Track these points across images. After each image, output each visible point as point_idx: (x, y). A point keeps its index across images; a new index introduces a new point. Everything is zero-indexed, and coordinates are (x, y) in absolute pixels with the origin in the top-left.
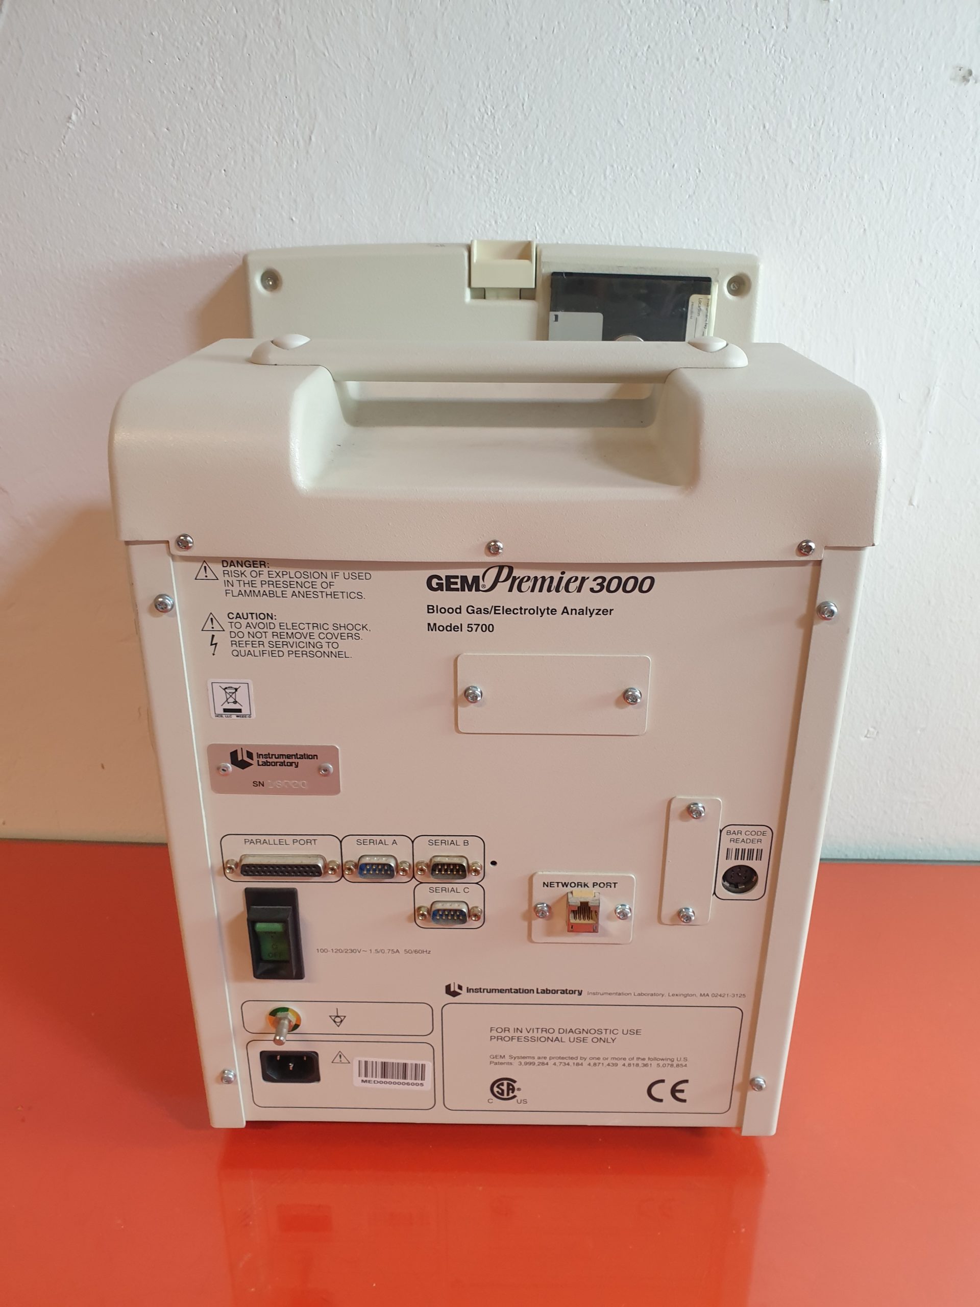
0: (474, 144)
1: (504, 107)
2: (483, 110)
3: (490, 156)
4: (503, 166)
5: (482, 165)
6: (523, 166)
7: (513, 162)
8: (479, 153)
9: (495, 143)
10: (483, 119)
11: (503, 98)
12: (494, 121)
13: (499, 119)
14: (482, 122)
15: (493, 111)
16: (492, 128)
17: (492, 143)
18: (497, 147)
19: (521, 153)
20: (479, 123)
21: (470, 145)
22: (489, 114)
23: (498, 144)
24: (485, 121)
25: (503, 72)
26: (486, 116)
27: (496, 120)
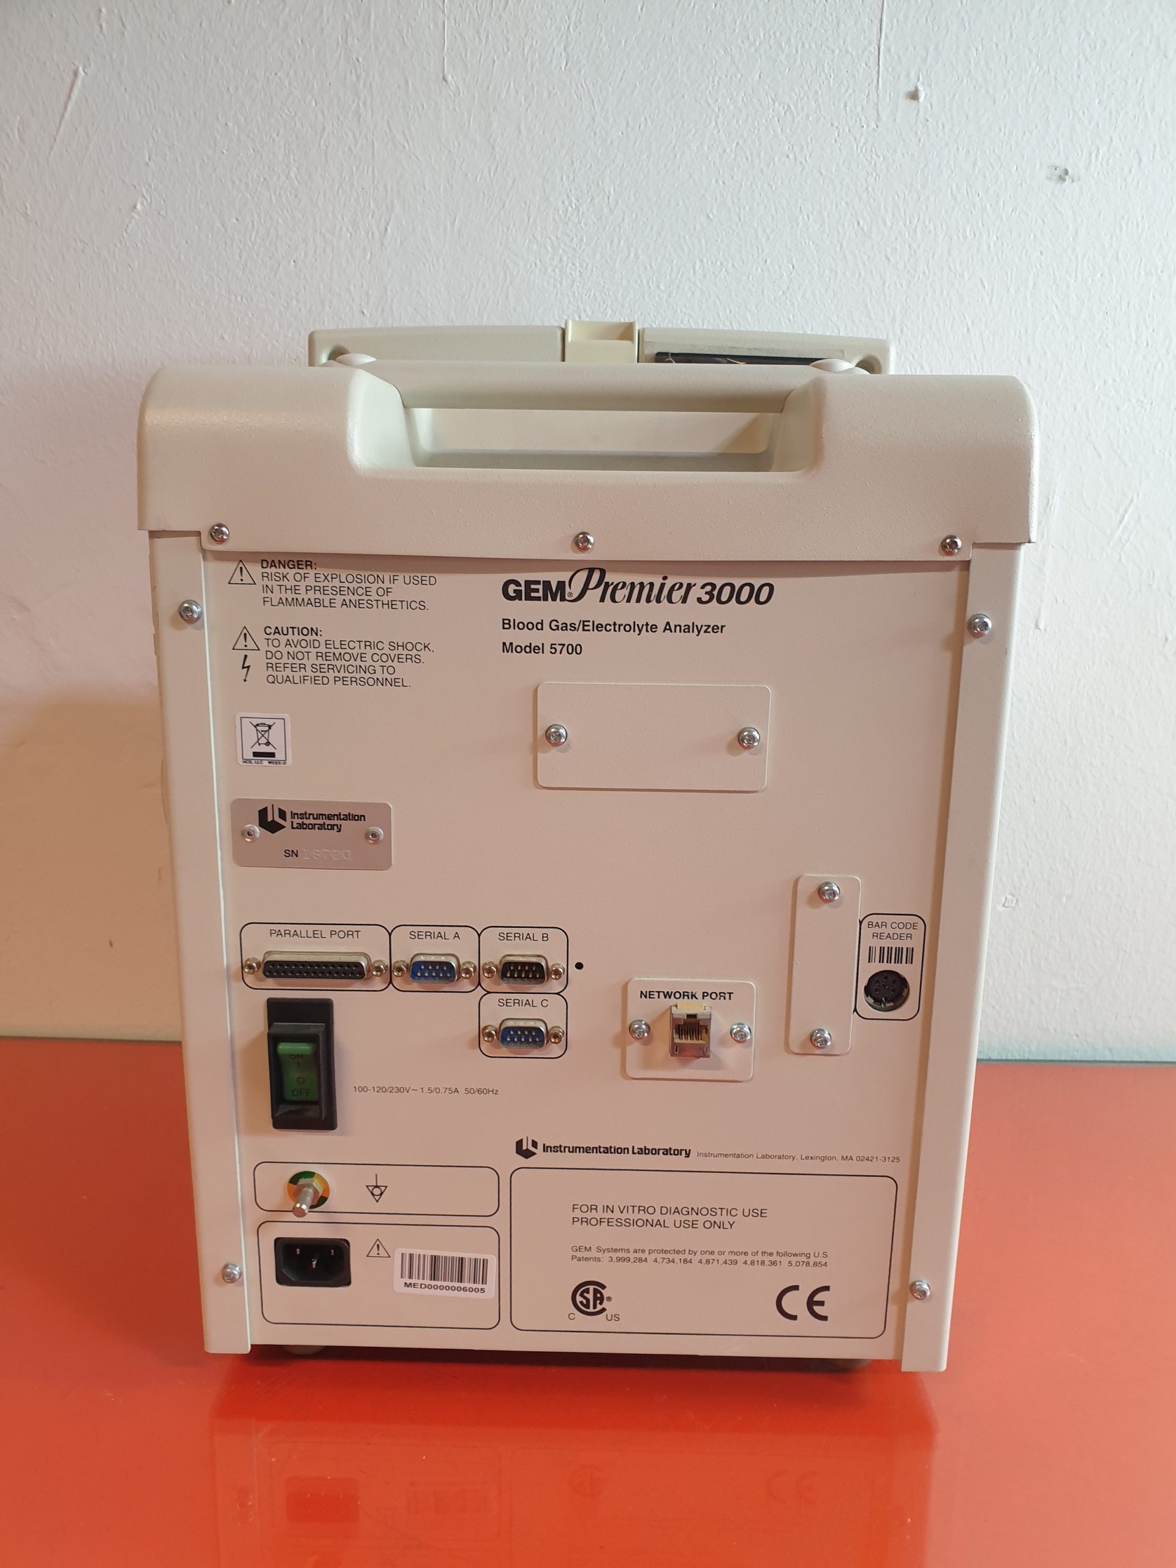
0: (557, 237)
1: (589, 200)
2: (567, 203)
3: (574, 249)
4: (587, 260)
5: (565, 258)
6: (608, 260)
7: (598, 256)
8: (562, 246)
9: (579, 236)
10: (567, 211)
11: (588, 192)
12: (578, 214)
13: (583, 213)
14: (566, 216)
15: (578, 204)
16: (577, 221)
17: (577, 236)
18: (581, 240)
19: (606, 246)
20: (563, 216)
21: (553, 238)
22: (574, 207)
23: (582, 237)
24: (568, 214)
25: (588, 166)
26: (570, 208)
27: (580, 213)
